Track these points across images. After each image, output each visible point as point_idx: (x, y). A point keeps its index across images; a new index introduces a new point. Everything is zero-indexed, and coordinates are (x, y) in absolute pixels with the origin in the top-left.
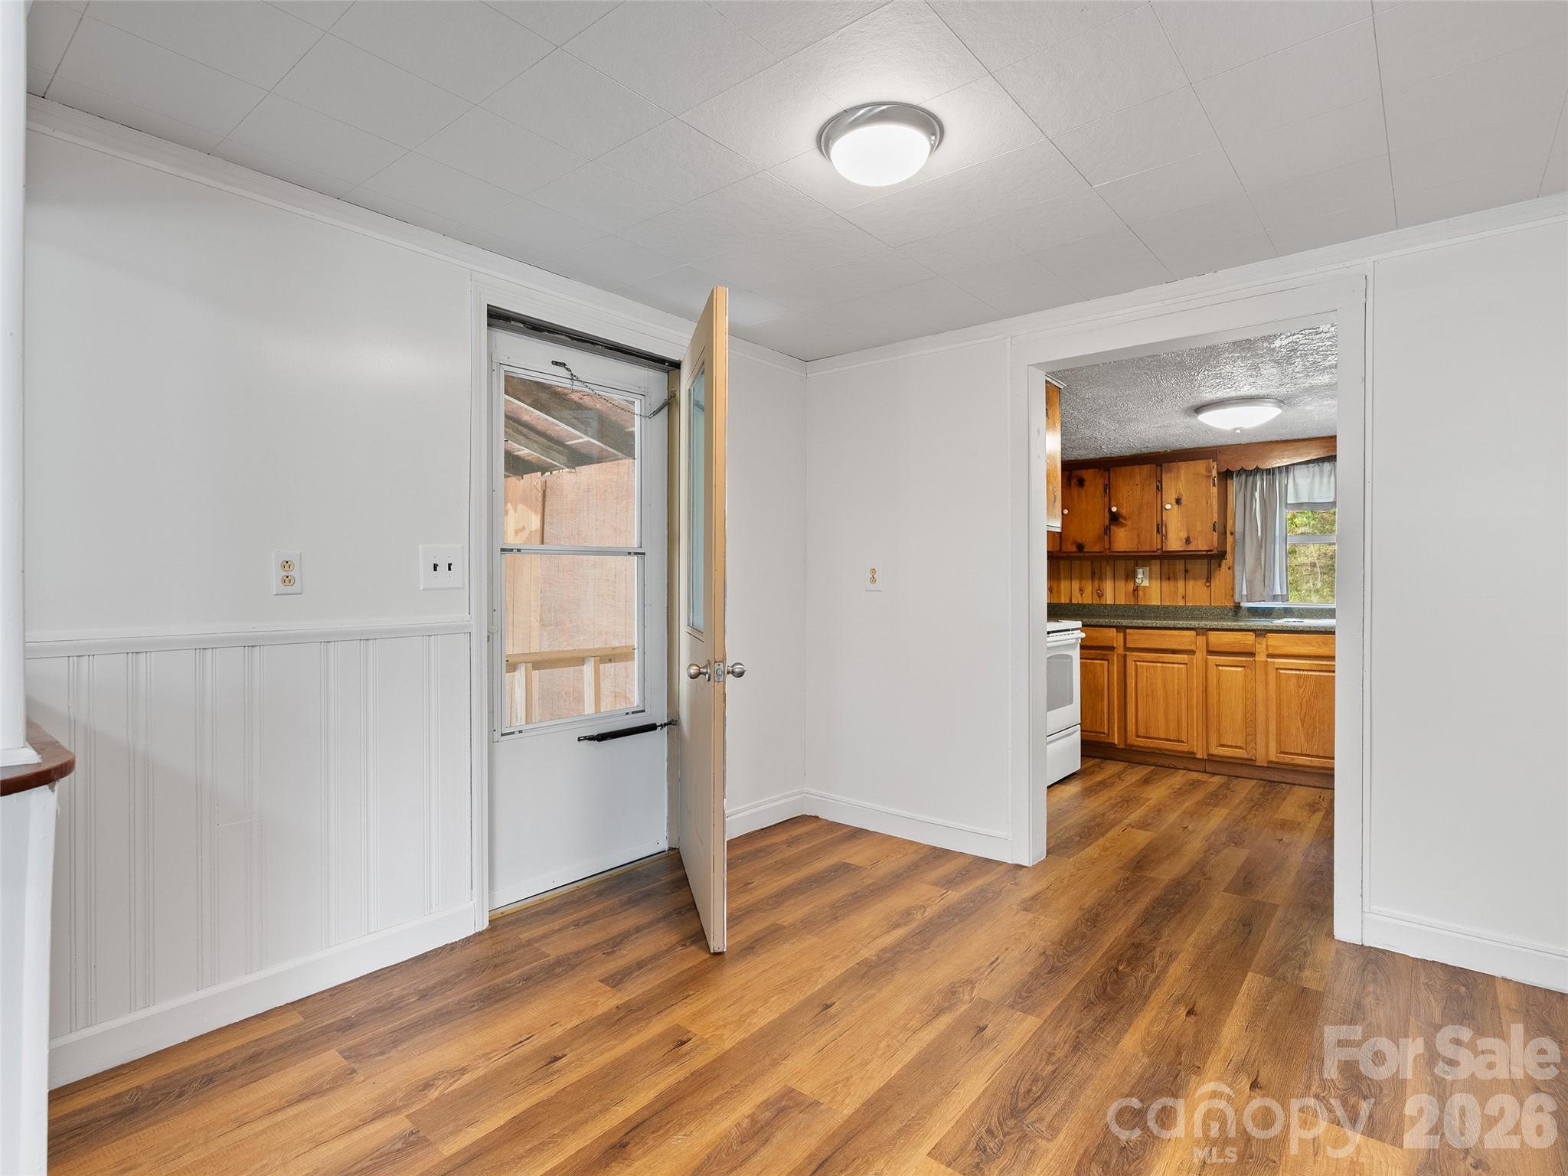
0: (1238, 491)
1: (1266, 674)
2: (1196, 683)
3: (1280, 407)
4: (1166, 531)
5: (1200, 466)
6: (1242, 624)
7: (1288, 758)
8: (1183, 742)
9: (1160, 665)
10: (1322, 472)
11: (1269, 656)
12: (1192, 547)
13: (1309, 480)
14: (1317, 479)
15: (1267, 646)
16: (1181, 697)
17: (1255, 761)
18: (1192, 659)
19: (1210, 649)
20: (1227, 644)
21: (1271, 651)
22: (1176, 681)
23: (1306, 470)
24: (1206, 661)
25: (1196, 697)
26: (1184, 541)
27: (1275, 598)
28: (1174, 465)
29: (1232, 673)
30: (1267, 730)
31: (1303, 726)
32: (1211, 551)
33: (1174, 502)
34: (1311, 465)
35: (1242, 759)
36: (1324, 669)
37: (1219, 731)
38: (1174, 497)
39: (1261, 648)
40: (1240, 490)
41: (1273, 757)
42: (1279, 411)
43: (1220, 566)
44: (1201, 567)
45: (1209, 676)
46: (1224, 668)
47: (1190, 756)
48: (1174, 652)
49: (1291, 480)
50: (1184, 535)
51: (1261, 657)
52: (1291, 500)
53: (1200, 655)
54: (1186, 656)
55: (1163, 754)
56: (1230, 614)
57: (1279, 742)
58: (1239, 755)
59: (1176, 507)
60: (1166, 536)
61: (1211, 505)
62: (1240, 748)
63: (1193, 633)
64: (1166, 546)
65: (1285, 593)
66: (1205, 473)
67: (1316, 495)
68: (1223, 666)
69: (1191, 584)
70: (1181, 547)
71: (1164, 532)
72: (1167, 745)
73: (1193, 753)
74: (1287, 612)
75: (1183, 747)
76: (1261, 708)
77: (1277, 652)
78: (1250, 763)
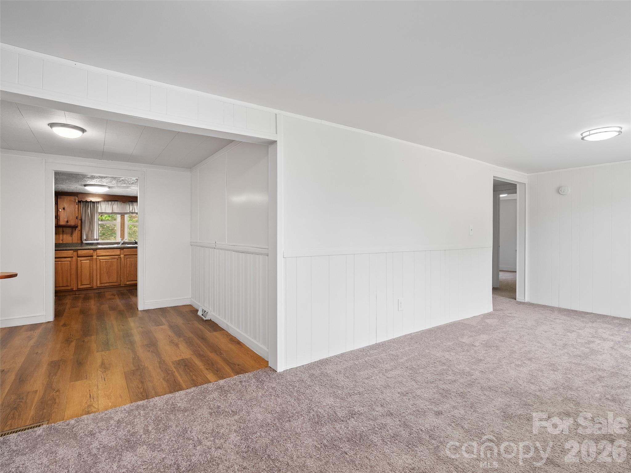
0: (83, 207)
1: (97, 262)
2: (74, 267)
3: (109, 188)
4: (59, 218)
5: (72, 198)
6: (84, 248)
7: (103, 285)
8: (69, 286)
9: (60, 262)
10: (108, 204)
11: (97, 256)
12: (69, 224)
13: (105, 206)
14: (107, 206)
15: (97, 254)
16: (68, 272)
17: (93, 287)
18: (72, 259)
19: (78, 256)
20: (84, 254)
21: (98, 255)
22: (66, 267)
23: (104, 203)
24: (77, 259)
25: (74, 271)
26: (66, 222)
27: (94, 240)
28: (63, 197)
29: (86, 262)
30: (97, 278)
31: (107, 275)
32: (76, 225)
33: (62, 209)
34: (105, 202)
35: (89, 288)
36: (113, 258)
37: (81, 281)
38: (62, 207)
39: (95, 254)
40: (84, 207)
41: (99, 285)
42: (108, 189)
43: (76, 230)
44: (69, 230)
45: (78, 264)
46: (83, 261)
47: (72, 290)
48: (65, 258)
49: (99, 205)
50: (66, 220)
51: (95, 257)
52: (99, 211)
53: (74, 259)
54: (70, 259)
55: (61, 292)
56: (80, 245)
57: (100, 281)
58: (89, 287)
59: (63, 210)
60: (59, 220)
61: (76, 211)
62: (89, 284)
63: (72, 251)
64: (59, 223)
65: (98, 238)
66: (74, 200)
67: (107, 210)
68: (83, 260)
69: (65, 236)
70: (65, 223)
71: (58, 218)
72: (63, 288)
73: (73, 289)
74: (98, 244)
75: (69, 288)
76: (95, 272)
77: (100, 255)
78: (92, 288)
